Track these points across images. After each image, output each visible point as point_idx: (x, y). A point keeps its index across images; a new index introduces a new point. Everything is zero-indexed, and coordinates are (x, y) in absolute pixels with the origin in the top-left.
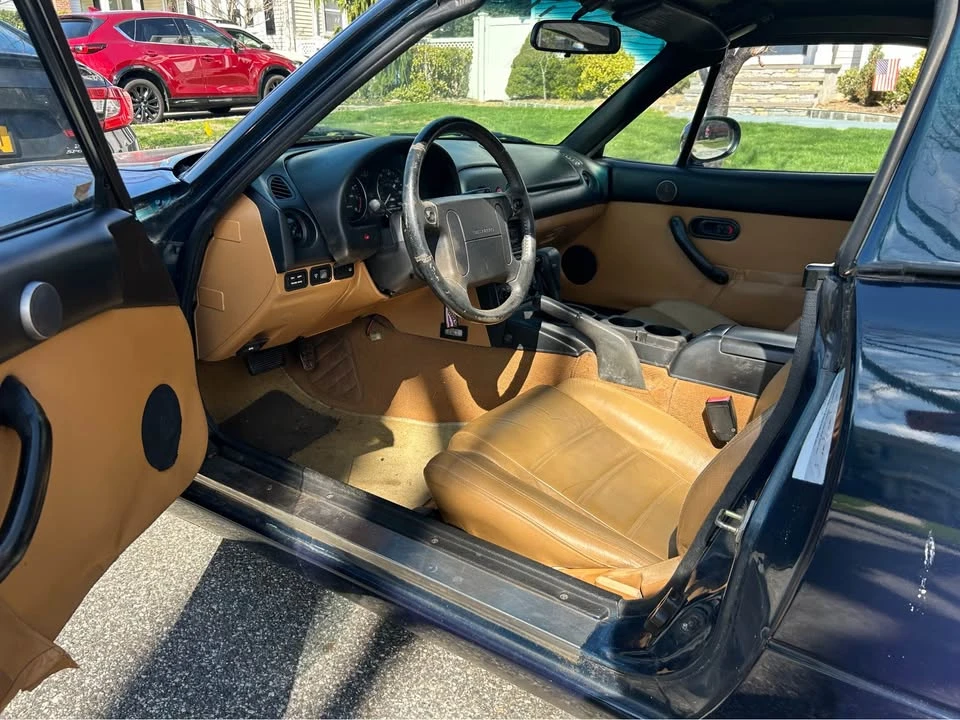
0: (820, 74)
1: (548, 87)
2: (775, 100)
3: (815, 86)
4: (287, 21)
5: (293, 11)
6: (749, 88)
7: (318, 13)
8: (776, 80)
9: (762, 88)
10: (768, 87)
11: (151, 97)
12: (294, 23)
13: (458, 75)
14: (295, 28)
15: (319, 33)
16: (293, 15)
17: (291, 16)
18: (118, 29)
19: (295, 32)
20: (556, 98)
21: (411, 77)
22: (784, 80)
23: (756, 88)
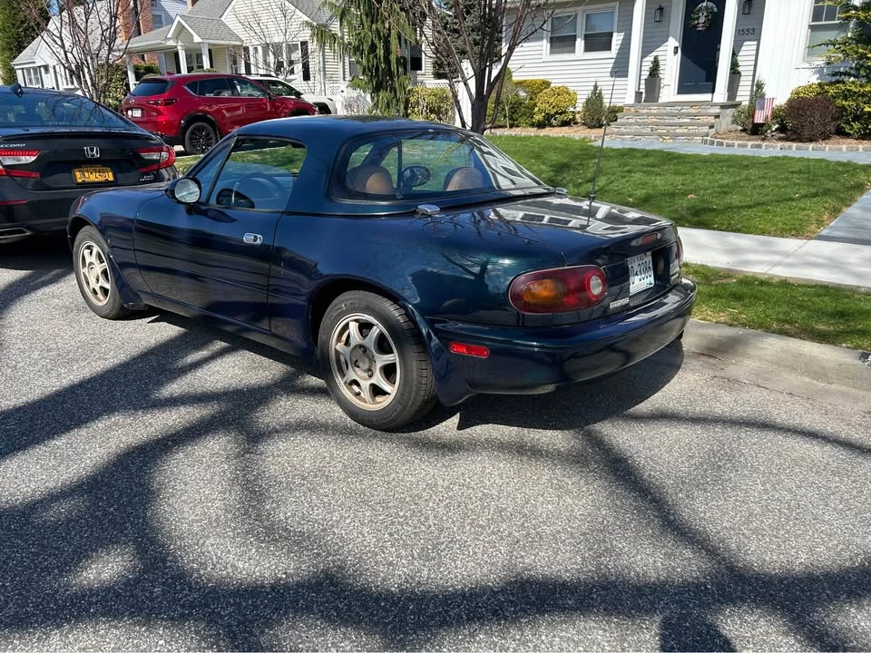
0: (717, 110)
1: (511, 118)
2: (679, 131)
3: (712, 120)
4: (319, 70)
5: (324, 62)
6: (662, 121)
7: (344, 63)
8: (681, 115)
9: (671, 121)
10: (676, 120)
11: (208, 135)
12: (324, 71)
13: (446, 109)
14: (325, 74)
15: (344, 78)
16: (324, 65)
17: (322, 65)
18: (186, 87)
19: (325, 78)
20: (517, 126)
21: (409, 111)
22: (688, 115)
23: (667, 121)
